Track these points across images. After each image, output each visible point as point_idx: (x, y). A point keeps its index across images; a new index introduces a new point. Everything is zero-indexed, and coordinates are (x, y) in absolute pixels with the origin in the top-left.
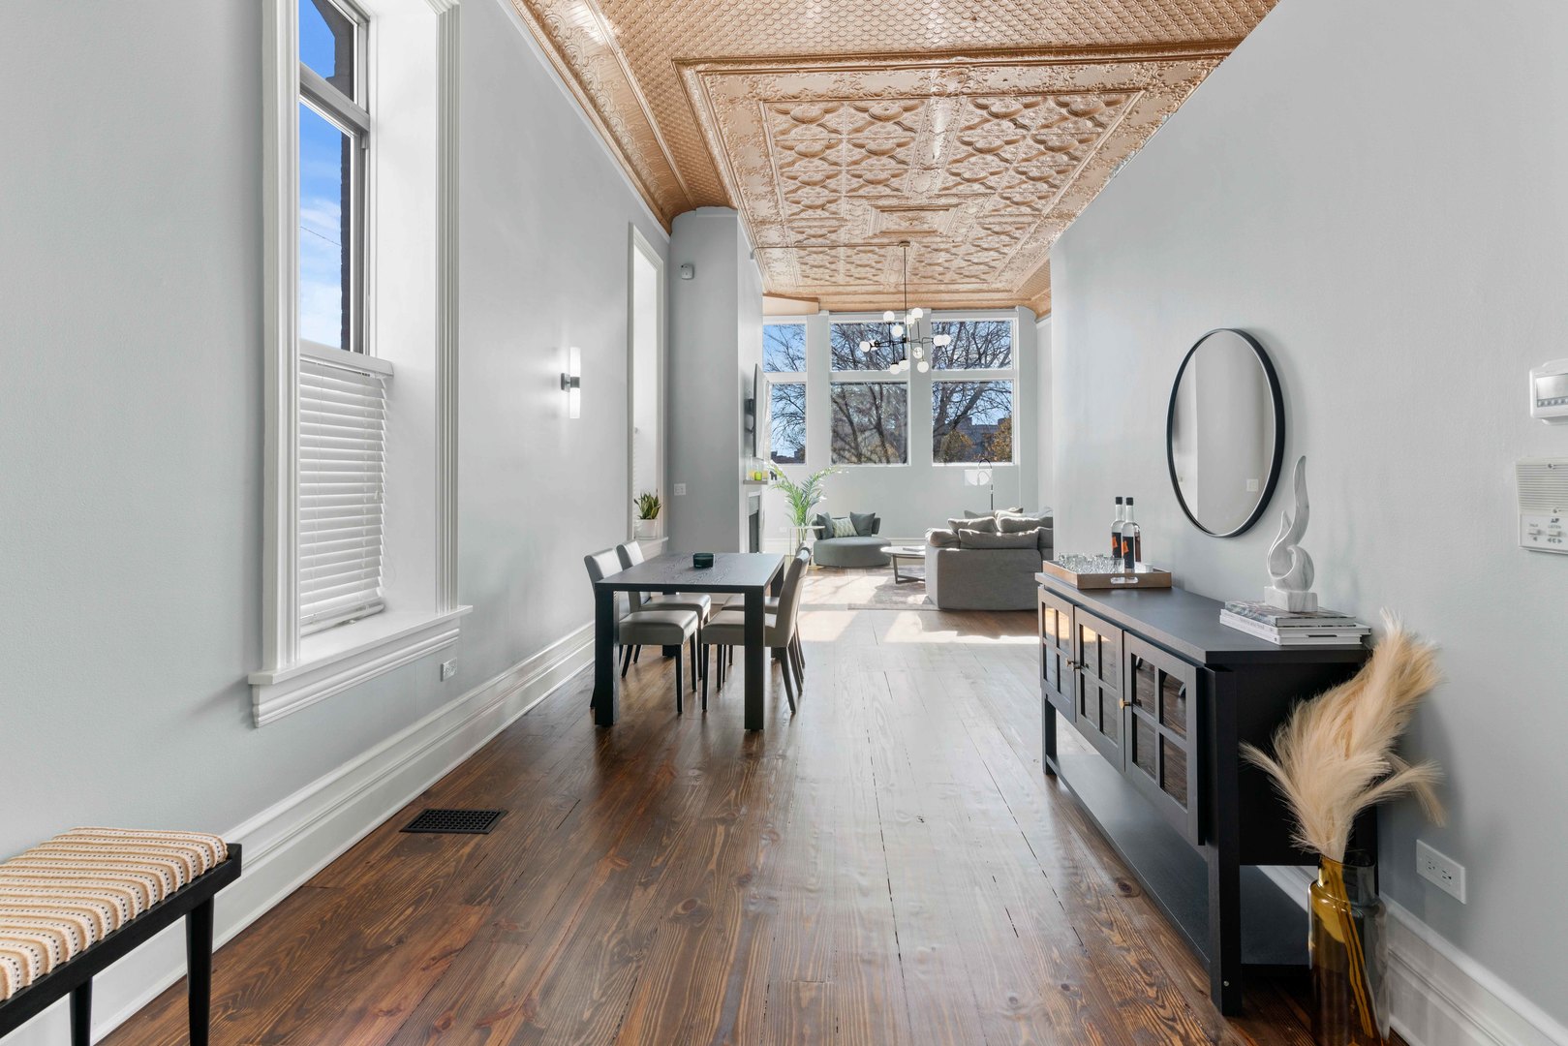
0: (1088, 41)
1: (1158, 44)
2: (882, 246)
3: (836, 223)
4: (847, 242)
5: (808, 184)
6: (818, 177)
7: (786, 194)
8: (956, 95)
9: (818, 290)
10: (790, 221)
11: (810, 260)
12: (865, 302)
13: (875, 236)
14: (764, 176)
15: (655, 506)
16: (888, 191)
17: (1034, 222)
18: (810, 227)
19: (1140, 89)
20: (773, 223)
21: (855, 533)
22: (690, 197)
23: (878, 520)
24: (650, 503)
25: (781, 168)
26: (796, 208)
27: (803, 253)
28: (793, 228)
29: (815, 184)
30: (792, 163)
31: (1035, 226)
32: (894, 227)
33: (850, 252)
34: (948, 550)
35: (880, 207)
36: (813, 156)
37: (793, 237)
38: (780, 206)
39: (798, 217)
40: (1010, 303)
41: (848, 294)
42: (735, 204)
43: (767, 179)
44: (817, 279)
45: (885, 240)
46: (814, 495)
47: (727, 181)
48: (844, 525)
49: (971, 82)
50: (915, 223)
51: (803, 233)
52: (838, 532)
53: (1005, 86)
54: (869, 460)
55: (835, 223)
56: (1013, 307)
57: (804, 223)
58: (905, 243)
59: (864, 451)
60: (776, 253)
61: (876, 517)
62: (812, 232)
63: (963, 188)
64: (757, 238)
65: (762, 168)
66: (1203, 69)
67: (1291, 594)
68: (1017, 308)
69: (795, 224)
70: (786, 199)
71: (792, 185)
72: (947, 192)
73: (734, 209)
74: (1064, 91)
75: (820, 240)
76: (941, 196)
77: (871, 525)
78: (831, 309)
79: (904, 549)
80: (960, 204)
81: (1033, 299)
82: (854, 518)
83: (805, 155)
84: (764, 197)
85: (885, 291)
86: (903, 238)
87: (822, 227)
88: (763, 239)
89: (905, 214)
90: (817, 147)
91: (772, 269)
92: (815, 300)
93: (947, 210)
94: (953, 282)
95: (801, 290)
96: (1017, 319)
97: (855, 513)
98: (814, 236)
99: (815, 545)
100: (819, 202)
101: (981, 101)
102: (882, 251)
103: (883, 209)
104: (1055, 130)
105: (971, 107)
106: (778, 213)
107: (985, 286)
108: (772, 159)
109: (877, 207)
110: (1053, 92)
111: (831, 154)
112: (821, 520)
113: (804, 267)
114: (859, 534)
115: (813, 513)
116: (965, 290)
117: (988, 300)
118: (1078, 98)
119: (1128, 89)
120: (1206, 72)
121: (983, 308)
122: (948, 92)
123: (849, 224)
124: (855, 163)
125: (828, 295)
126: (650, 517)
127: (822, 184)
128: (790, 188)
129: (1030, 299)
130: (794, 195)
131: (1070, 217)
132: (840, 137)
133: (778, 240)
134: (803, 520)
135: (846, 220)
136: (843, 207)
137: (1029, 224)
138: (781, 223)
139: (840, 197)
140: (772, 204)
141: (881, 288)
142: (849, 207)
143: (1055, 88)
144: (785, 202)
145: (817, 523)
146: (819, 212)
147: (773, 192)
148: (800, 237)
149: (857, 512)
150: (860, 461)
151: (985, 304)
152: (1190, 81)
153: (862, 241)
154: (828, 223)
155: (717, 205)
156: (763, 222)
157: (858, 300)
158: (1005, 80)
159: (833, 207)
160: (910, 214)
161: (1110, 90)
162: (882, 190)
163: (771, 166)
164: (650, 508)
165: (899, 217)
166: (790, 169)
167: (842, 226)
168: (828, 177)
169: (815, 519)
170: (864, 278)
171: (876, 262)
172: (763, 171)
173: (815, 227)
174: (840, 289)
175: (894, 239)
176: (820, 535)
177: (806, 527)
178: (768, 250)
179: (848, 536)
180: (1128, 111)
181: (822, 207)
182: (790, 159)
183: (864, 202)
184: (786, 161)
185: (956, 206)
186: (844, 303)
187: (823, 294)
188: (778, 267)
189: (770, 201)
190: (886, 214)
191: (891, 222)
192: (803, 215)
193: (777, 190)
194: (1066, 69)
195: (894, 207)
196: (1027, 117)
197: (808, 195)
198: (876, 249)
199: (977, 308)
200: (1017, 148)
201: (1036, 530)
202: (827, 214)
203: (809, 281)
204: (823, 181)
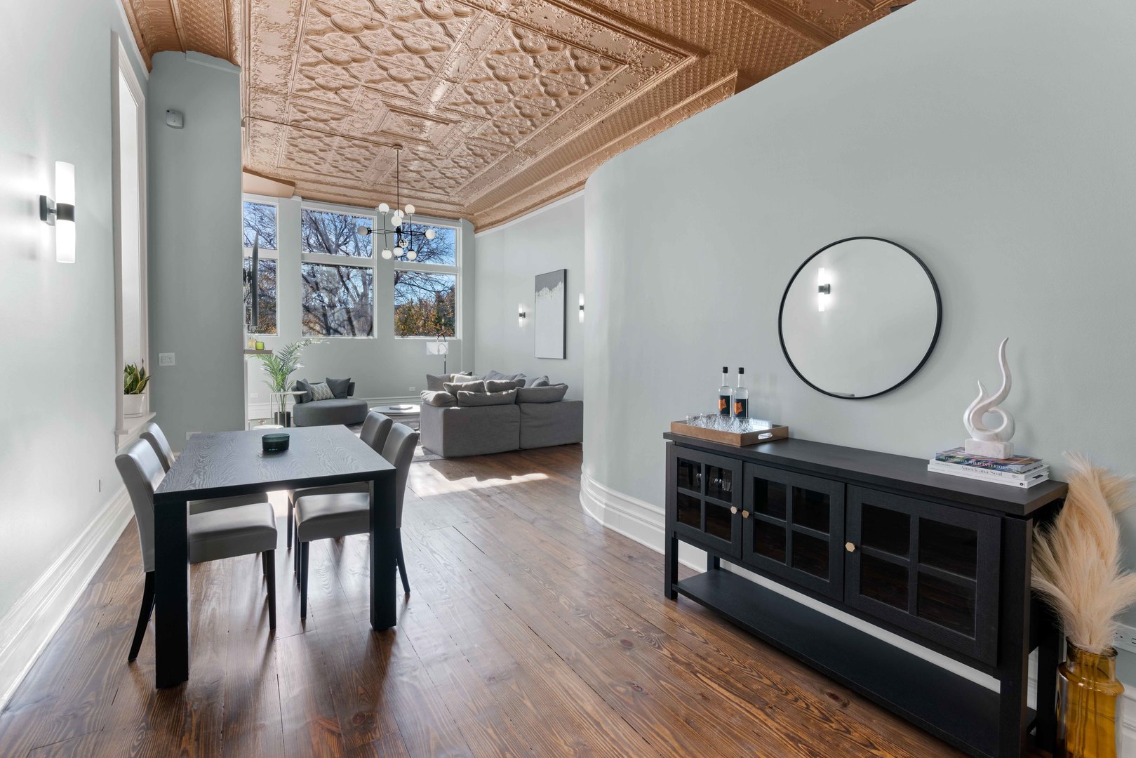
0: (617, 7)
1: (655, 30)
2: (378, 144)
3: (343, 111)
4: (345, 132)
5: (331, 61)
6: (344, 57)
7: (302, 65)
8: (503, 16)
9: (298, 175)
10: (295, 97)
11: (302, 143)
12: (340, 195)
13: (375, 133)
14: (284, 37)
15: (142, 378)
16: (406, 93)
17: (506, 152)
18: (314, 108)
19: (626, 63)
20: (276, 93)
21: (332, 396)
22: (182, 34)
23: (353, 384)
24: (136, 375)
25: (307, 34)
26: (306, 84)
27: (295, 133)
28: (295, 105)
29: (338, 63)
30: (321, 33)
31: (505, 155)
32: (396, 129)
33: (345, 143)
34: (451, 408)
35: (391, 106)
36: (348, 31)
37: (292, 114)
38: (290, 77)
39: (305, 94)
40: (456, 215)
41: (326, 184)
42: (239, 60)
43: (287, 42)
44: (301, 164)
45: (383, 140)
46: (291, 364)
47: (237, 28)
48: (322, 389)
49: (521, 7)
50: (416, 129)
51: (305, 113)
52: (317, 395)
53: (543, 23)
54: (336, 331)
55: (341, 110)
56: (458, 219)
57: (309, 103)
58: (398, 146)
59: (333, 325)
60: (267, 127)
61: (351, 381)
62: (313, 114)
63: (471, 108)
64: (252, 105)
65: (285, 27)
66: (667, 62)
67: (1006, 445)
68: (461, 220)
69: (299, 102)
70: (301, 71)
71: (313, 56)
72: (454, 107)
73: (236, 64)
74: (581, 45)
75: (321, 125)
76: (449, 110)
77: (346, 389)
78: (304, 195)
79: (390, 408)
80: (460, 121)
81: (475, 214)
82: (329, 382)
83: (339, 27)
84: (275, 61)
85: (362, 187)
86: (399, 141)
87: (328, 111)
88: (258, 109)
89: (410, 118)
90: (356, 23)
91: (256, 144)
92: (292, 184)
93: (448, 124)
94: (423, 190)
95: (280, 171)
96: (461, 228)
97: (331, 378)
98: (315, 119)
99: (295, 408)
100: (335, 84)
101: (521, 31)
102: (375, 150)
103: (393, 109)
104: (559, 78)
105: (510, 33)
106: (285, 85)
107: (445, 198)
108: (301, 19)
109: (388, 105)
110: (574, 43)
111: (367, 36)
112: (300, 386)
113: (292, 149)
114: (336, 397)
115: (292, 379)
116: (429, 198)
117: (443, 210)
118: (586, 55)
119: (620, 60)
120: (668, 64)
121: (436, 216)
122: (499, 10)
123: (355, 115)
124: (387, 53)
125: (307, 181)
126: (137, 391)
127: (344, 64)
128: (310, 60)
129: (473, 215)
130: (310, 68)
131: (532, 155)
132: (383, 19)
133: (273, 114)
134: (282, 386)
135: (354, 111)
136: (356, 96)
137: (502, 152)
138: (285, 96)
139: (357, 85)
140: (282, 71)
141: (359, 184)
142: (361, 97)
143: (577, 40)
144: (298, 74)
145: (297, 389)
146: (331, 95)
147: (288, 58)
148: (299, 116)
149: (333, 377)
150: (328, 333)
151: (440, 212)
152: (656, 69)
153: (361, 136)
154: (334, 109)
155: (215, 54)
156: (265, 90)
157: (333, 192)
158: (545, 18)
159: (345, 93)
160: (414, 120)
161: (609, 56)
162: (400, 88)
163: (297, 27)
164: (135, 381)
165: (405, 121)
166: (317, 37)
167: (348, 115)
168: (355, 60)
169: (295, 384)
170: (348, 172)
171: (365, 159)
172: (284, 31)
173: (320, 109)
174: (321, 178)
175: (391, 141)
176: (300, 400)
177: (286, 393)
178: (259, 122)
179: (326, 399)
180: (610, 79)
181: (336, 91)
182: (320, 27)
183: (379, 96)
184: (316, 27)
185: (456, 122)
186: (320, 192)
187: (303, 180)
188: (264, 143)
189: (281, 68)
190: (393, 114)
191: (396, 124)
192: (311, 94)
193: (294, 58)
194: (592, 25)
195: (404, 109)
196: (545, 56)
197: (325, 73)
198: (370, 145)
199: (431, 215)
200: (525, 84)
201: (515, 390)
202: (338, 100)
203: (293, 165)
204: (348, 62)
